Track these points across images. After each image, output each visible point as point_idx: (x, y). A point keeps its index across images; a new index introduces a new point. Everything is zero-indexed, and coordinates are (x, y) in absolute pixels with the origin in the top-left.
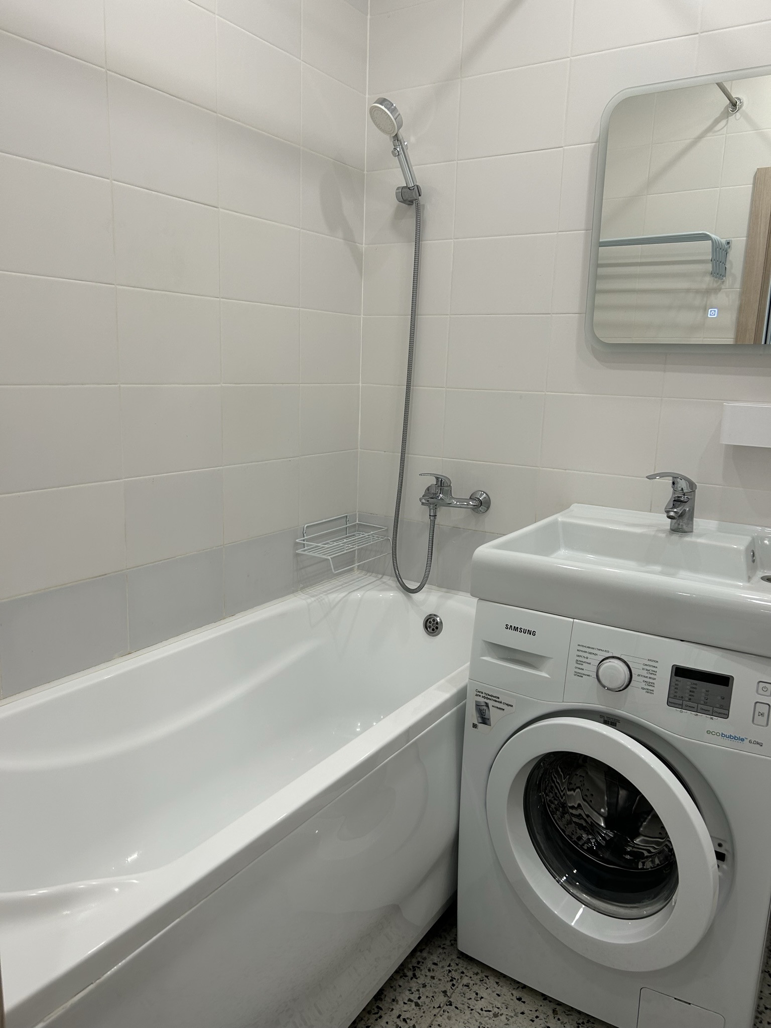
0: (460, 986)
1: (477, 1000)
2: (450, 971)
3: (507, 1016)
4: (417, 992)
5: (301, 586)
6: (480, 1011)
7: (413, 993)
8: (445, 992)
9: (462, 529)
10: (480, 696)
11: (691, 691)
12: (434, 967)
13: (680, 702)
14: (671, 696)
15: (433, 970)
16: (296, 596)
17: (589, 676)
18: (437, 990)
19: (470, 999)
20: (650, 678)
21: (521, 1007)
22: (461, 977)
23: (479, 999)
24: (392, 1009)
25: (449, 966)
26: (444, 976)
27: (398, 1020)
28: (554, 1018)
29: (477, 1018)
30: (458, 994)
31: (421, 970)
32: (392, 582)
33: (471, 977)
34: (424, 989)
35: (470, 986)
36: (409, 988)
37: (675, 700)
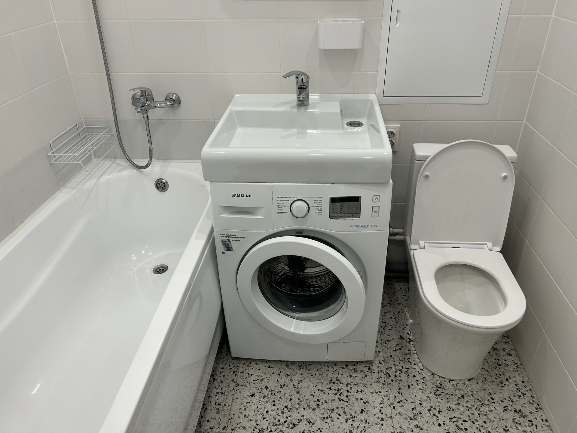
0: (239, 374)
1: (250, 377)
2: (231, 369)
3: (267, 378)
4: (219, 387)
5: (62, 183)
6: (254, 382)
7: (217, 389)
8: (233, 380)
9: (165, 120)
10: (223, 237)
11: (340, 209)
12: (222, 370)
13: (336, 215)
14: (331, 213)
15: (223, 372)
16: (61, 192)
17: (286, 212)
18: (229, 381)
19: (247, 378)
20: (319, 207)
21: (271, 371)
22: (238, 369)
23: (251, 376)
24: (211, 402)
25: (230, 366)
26: (229, 372)
27: (216, 406)
28: (288, 368)
29: (254, 386)
30: (240, 379)
31: (217, 375)
32: (124, 163)
33: (242, 367)
34: (222, 384)
35: (244, 371)
36: (215, 387)
37: (333, 215)
